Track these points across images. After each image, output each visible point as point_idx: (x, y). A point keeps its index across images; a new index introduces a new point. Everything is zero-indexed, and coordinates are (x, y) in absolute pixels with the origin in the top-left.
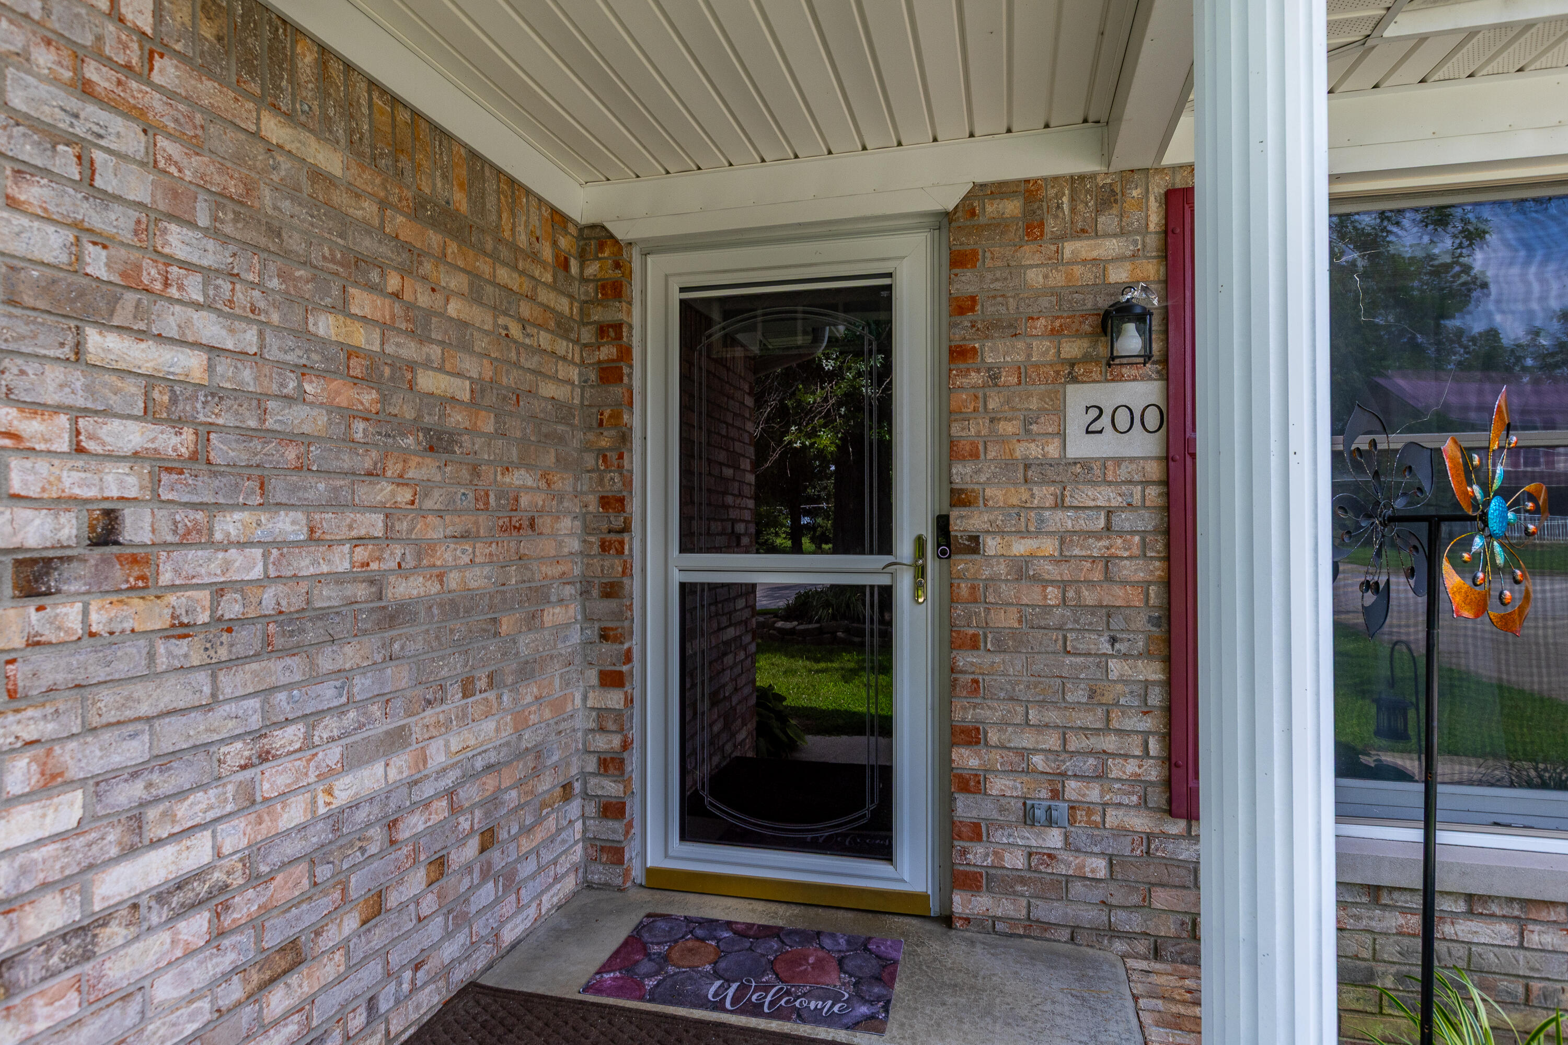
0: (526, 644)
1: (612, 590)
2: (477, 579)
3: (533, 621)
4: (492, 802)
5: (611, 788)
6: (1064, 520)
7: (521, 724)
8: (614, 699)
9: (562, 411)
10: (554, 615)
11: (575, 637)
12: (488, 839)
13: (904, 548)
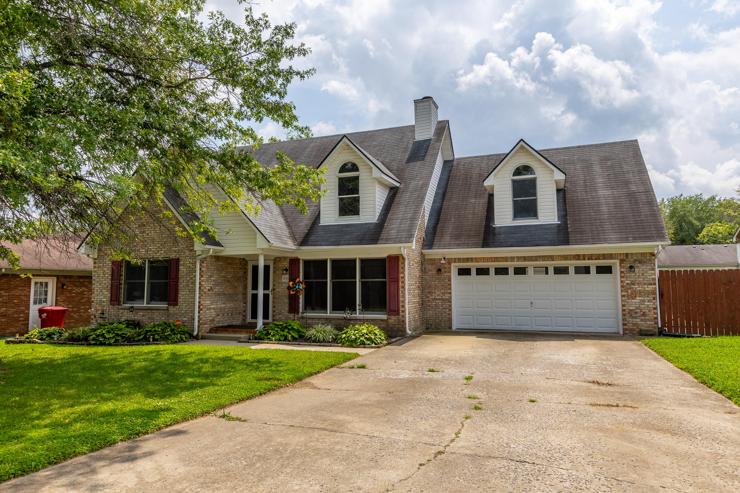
0: (236, 298)
1: (245, 294)
2: (231, 292)
3: (236, 296)
4: (232, 311)
5: (244, 314)
6: (282, 287)
7: (235, 305)
8: (245, 305)
9: (240, 277)
10: (239, 296)
11: (241, 298)
12: (232, 314)
13: (270, 290)
